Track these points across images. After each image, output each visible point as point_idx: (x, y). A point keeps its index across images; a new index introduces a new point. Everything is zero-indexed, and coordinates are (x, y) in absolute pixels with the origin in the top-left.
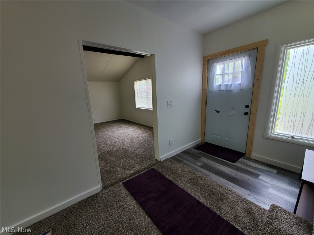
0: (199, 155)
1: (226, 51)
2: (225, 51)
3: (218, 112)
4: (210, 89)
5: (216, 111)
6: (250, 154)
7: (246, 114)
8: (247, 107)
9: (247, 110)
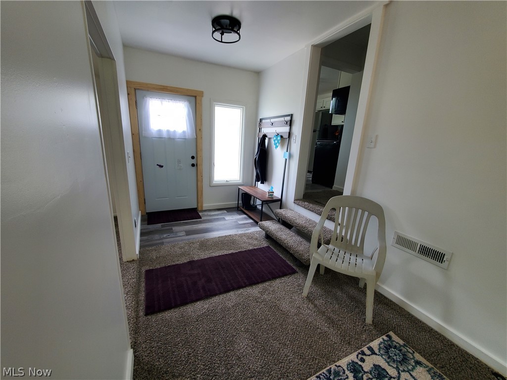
0: (162, 229)
1: (164, 86)
2: (161, 86)
3: (162, 167)
4: (144, 133)
5: (157, 165)
6: (202, 206)
7: (193, 165)
8: (193, 158)
9: (194, 161)
